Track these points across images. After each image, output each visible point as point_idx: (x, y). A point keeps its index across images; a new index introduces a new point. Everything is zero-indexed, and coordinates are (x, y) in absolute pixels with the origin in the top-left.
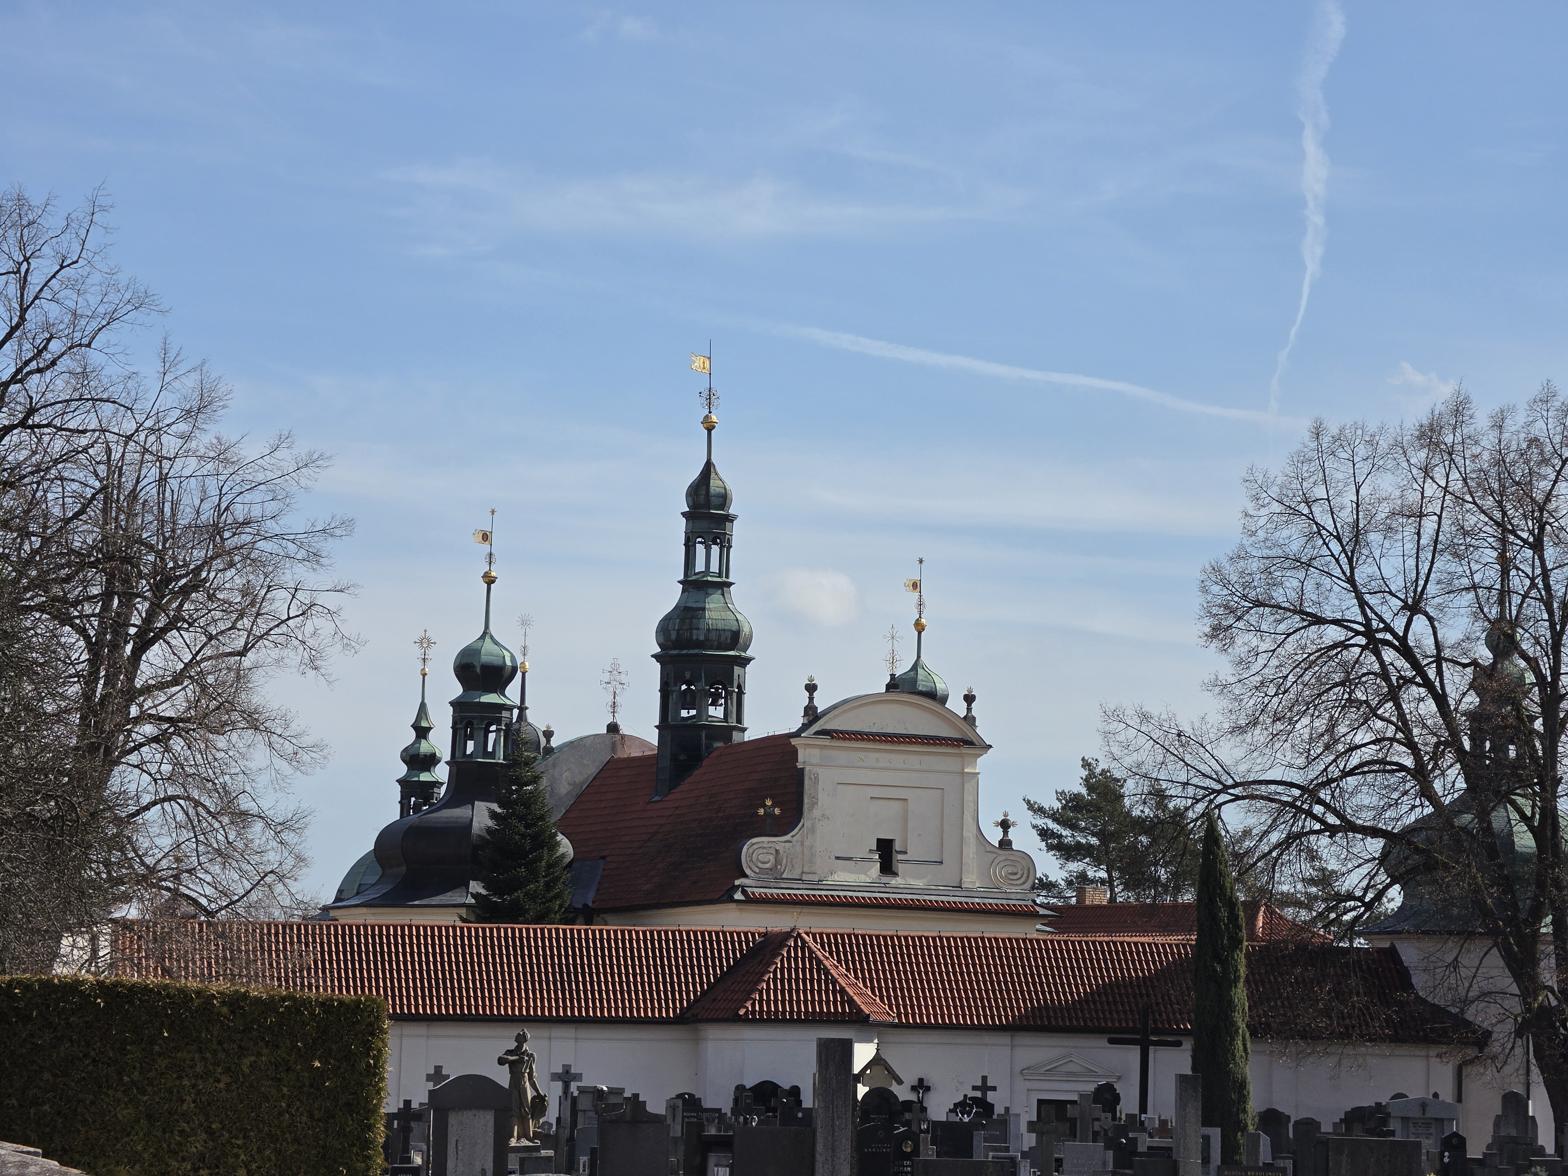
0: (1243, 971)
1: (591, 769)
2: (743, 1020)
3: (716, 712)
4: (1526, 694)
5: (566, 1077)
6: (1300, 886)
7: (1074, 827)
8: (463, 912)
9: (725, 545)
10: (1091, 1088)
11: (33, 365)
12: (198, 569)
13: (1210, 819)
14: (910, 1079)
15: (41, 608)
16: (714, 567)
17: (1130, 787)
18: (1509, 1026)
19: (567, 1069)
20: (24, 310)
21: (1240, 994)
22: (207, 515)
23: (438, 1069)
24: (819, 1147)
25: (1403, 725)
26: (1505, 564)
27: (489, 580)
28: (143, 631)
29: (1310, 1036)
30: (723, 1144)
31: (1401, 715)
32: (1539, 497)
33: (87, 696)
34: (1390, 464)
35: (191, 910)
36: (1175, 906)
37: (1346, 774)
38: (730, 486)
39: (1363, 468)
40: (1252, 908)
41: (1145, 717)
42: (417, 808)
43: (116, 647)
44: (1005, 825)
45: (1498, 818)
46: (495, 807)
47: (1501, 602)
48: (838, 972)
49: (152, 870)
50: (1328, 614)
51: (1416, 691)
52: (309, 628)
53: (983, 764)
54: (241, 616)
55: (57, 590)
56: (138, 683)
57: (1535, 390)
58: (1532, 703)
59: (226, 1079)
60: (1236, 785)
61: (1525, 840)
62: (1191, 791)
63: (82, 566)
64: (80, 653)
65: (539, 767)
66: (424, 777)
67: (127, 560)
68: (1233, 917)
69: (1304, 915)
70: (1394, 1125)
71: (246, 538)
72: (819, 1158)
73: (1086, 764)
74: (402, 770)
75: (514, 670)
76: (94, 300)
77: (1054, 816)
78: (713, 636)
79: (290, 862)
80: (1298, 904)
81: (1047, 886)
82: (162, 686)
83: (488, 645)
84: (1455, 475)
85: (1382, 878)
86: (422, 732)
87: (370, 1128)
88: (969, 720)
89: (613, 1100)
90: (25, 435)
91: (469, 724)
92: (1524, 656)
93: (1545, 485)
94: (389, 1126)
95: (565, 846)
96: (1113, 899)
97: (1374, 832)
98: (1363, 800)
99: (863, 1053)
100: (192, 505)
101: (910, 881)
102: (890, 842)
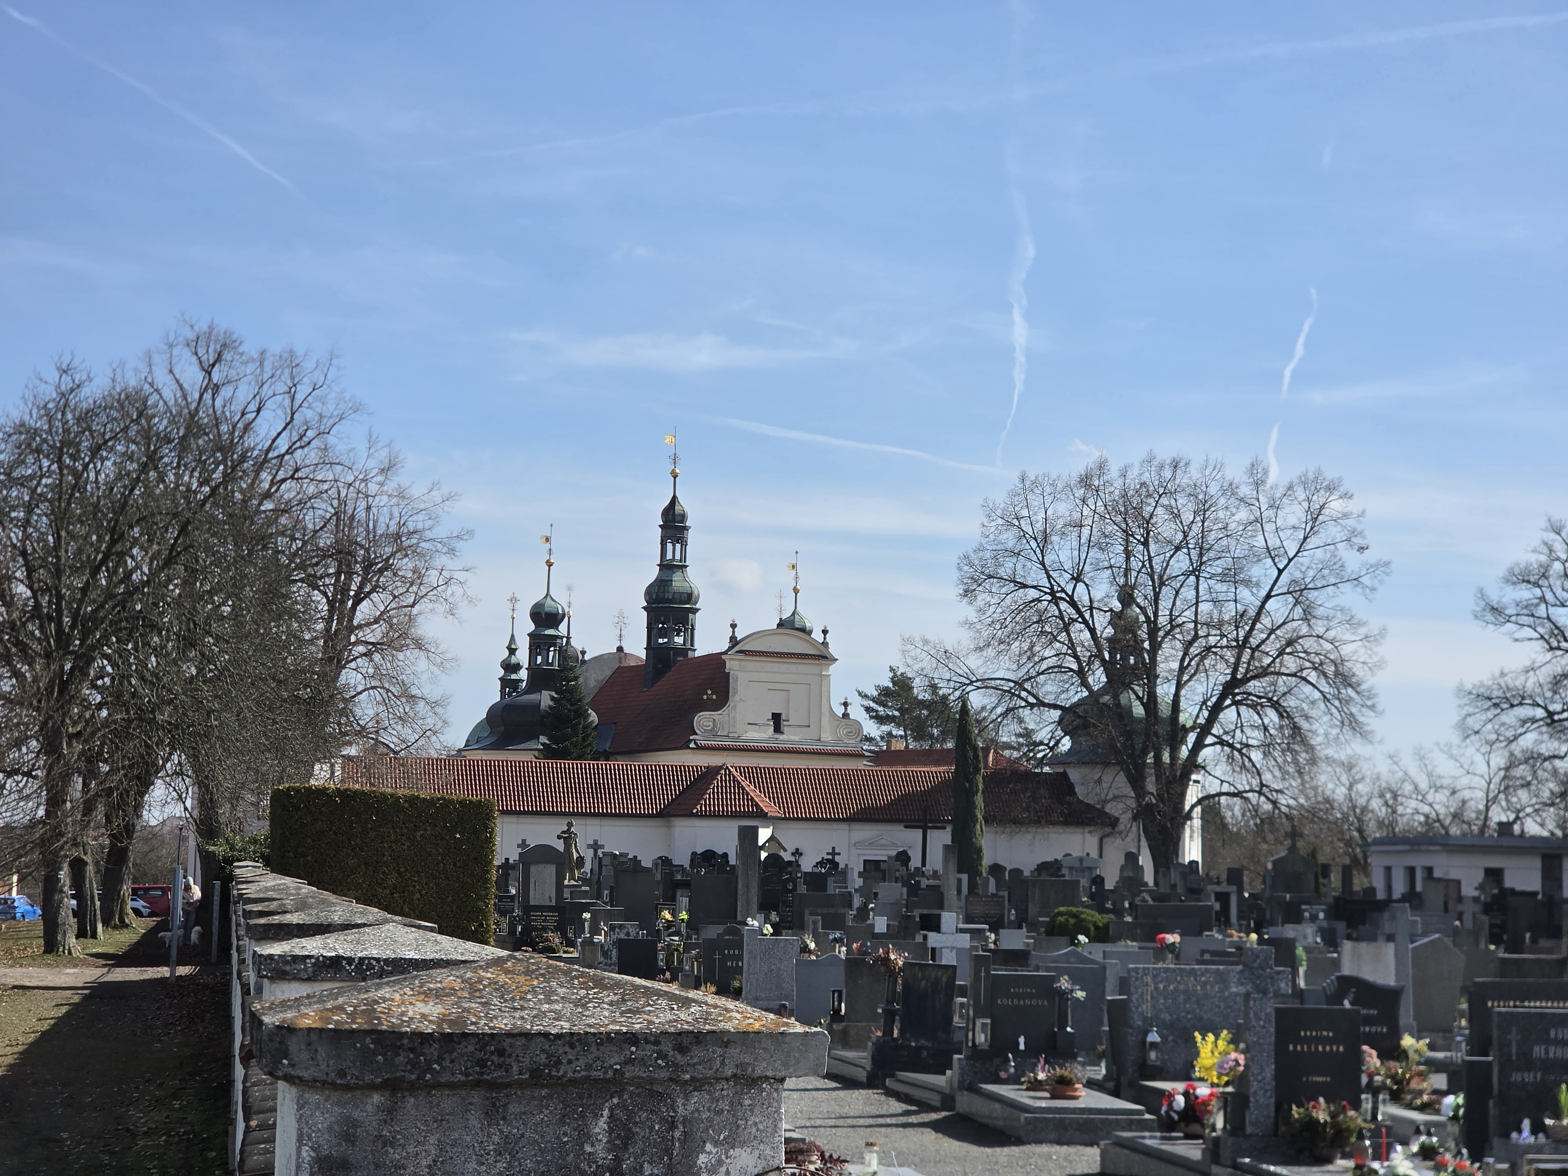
0: (981, 786)
1: (608, 673)
2: (696, 816)
3: (679, 640)
4: (1140, 627)
5: (595, 846)
6: (1013, 738)
7: (885, 706)
8: (536, 753)
9: (684, 544)
10: (894, 853)
11: (298, 444)
12: (388, 558)
13: (964, 700)
14: (791, 849)
15: (302, 580)
16: (678, 557)
17: (917, 683)
18: (1129, 815)
19: (596, 842)
20: (293, 414)
21: (979, 800)
22: (393, 528)
23: (524, 841)
24: (740, 886)
25: (1072, 645)
26: (1128, 554)
27: (550, 564)
28: (357, 593)
29: (1018, 822)
30: (685, 884)
31: (1070, 640)
32: (1147, 516)
33: (328, 630)
34: (1064, 497)
35: (385, 750)
36: (943, 750)
37: (1039, 674)
38: (687, 509)
39: (1048, 499)
40: (986, 750)
41: (926, 642)
42: (510, 694)
43: (343, 602)
44: (846, 704)
45: (1123, 699)
46: (554, 694)
47: (1126, 575)
48: (750, 788)
49: (363, 728)
50: (1030, 583)
51: (1078, 626)
52: (449, 592)
53: (833, 669)
54: (412, 585)
55: (310, 570)
56: (355, 623)
57: (1143, 455)
58: (1143, 633)
59: (407, 843)
60: (978, 680)
61: (1139, 710)
62: (952, 684)
63: (324, 557)
64: (324, 606)
65: (578, 671)
66: (514, 677)
67: (349, 553)
68: (976, 756)
69: (1016, 754)
70: (1065, 871)
71: (414, 541)
72: (739, 897)
73: (892, 669)
74: (502, 672)
75: (564, 615)
76: (331, 408)
77: (874, 700)
78: (677, 596)
79: (440, 724)
80: (1013, 748)
81: (869, 739)
82: (368, 624)
83: (549, 601)
84: (1100, 503)
85: (1059, 732)
86: (512, 651)
87: (488, 872)
88: (825, 644)
89: (622, 859)
90: (294, 483)
91: (538, 647)
92: (1139, 606)
93: (1149, 509)
94: (498, 871)
95: (593, 717)
96: (907, 746)
97: (1055, 707)
98: (1049, 688)
99: (764, 834)
100: (385, 523)
101: (791, 737)
102: (779, 715)
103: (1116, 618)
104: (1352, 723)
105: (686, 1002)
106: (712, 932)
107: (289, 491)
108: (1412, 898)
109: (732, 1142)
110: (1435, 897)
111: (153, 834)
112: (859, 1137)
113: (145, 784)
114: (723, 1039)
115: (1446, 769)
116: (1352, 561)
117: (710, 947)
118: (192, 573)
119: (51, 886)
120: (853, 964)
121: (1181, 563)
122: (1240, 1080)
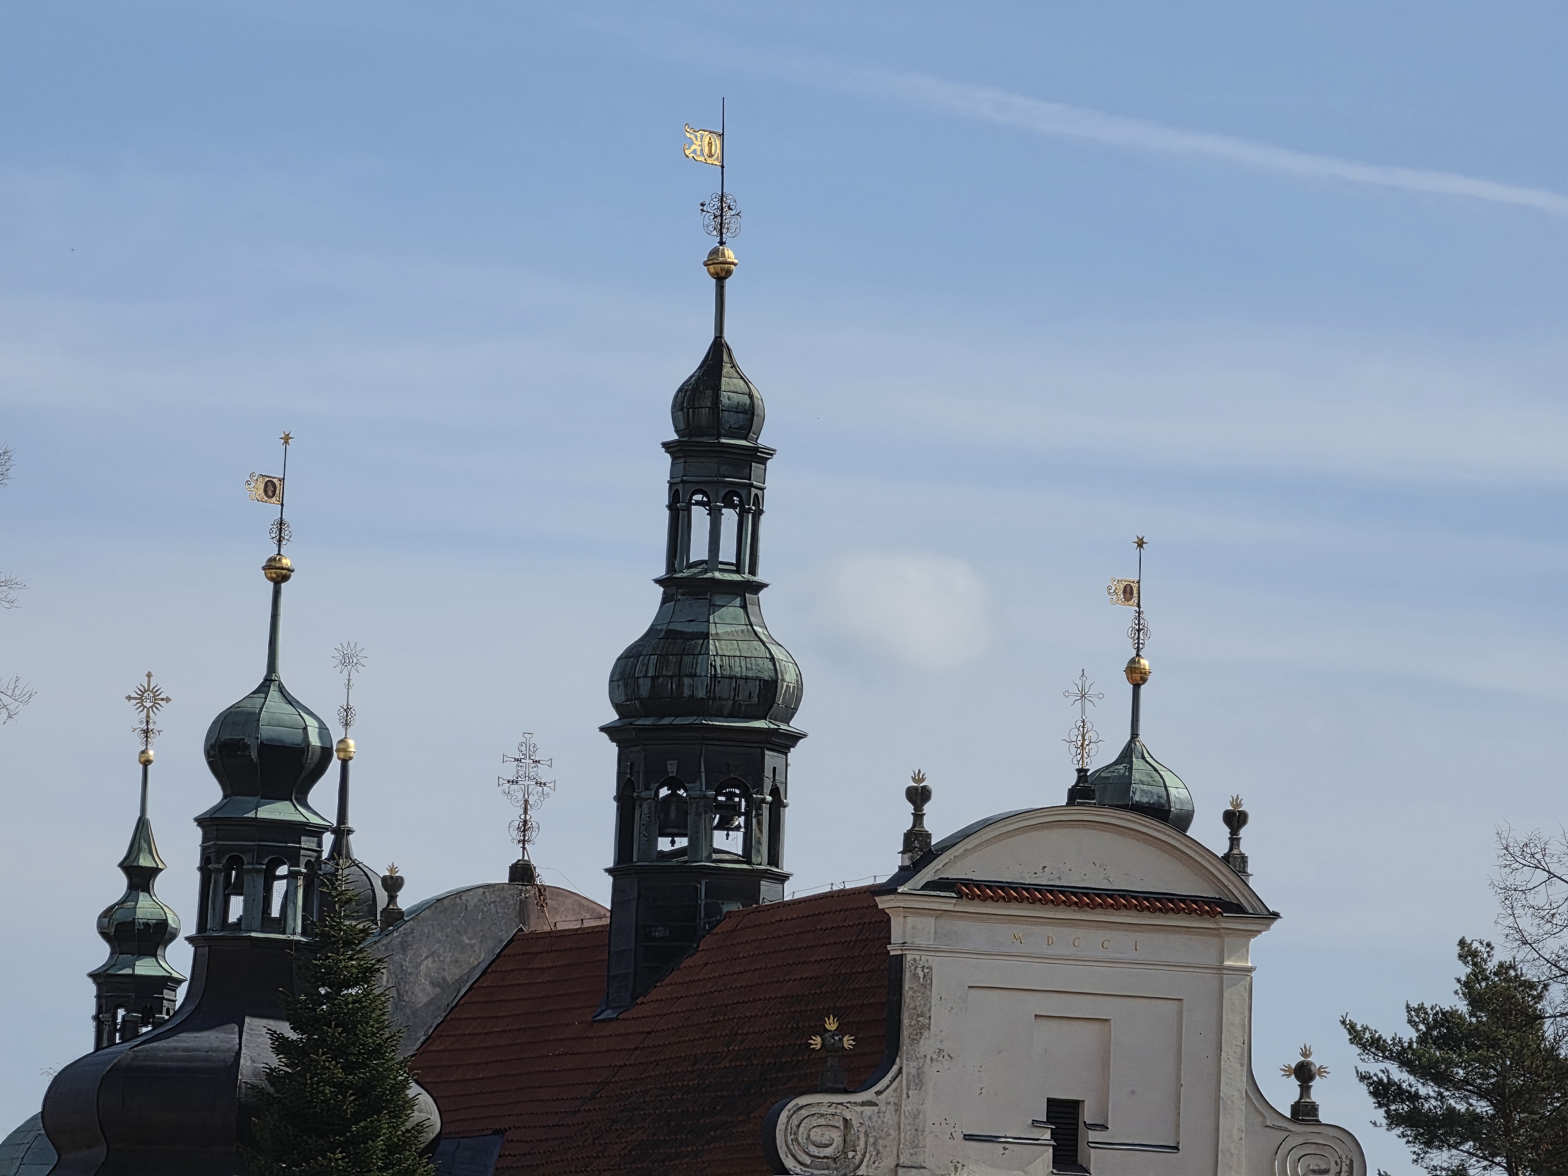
1: (478, 955)
3: (729, 842)
7: (1442, 1079)
9: (750, 508)
16: (728, 552)
17: (1555, 999)
27: (278, 575)
38: (758, 387)
42: (129, 1030)
44: (1304, 1073)
46: (285, 1029)
65: (373, 950)
66: (145, 967)
73: (1467, 952)
75: (326, 754)
77: (1402, 1058)
78: (723, 690)
83: (274, 703)
86: (140, 878)
88: (1235, 861)
91: (235, 862)
95: (425, 1109)
102: (1074, 1106)
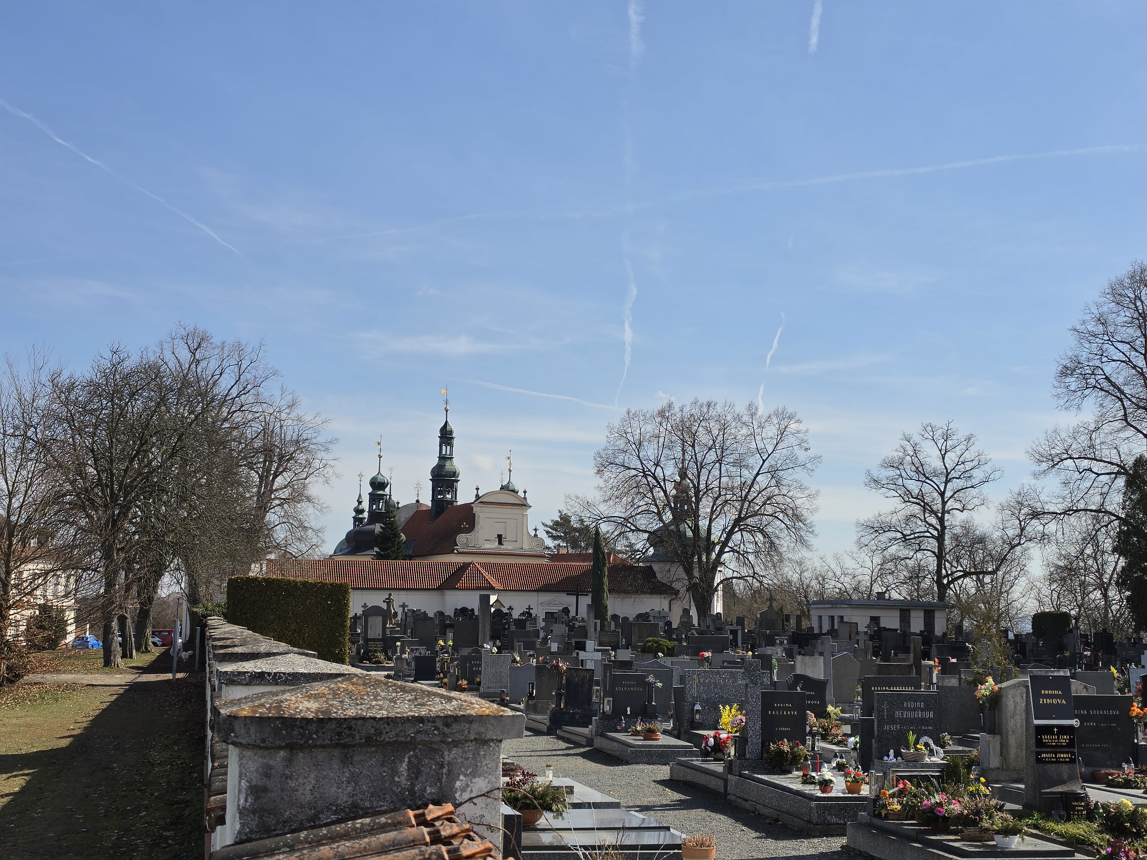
0: (606, 573)
1: (411, 514)
2: (457, 589)
3: (449, 496)
4: (690, 490)
5: (404, 606)
6: (623, 548)
7: (556, 530)
8: (372, 557)
9: (451, 446)
10: (562, 608)
11: (243, 392)
12: (292, 454)
13: (597, 528)
14: (507, 606)
15: (245, 465)
16: (448, 453)
17: (573, 518)
18: (685, 588)
19: (404, 604)
20: (240, 376)
21: (606, 580)
22: (295, 437)
23: (365, 604)
24: (480, 627)
25: (654, 499)
26: (684, 451)
27: (380, 457)
28: (275, 472)
29: (626, 592)
30: (451, 626)
31: (653, 497)
32: (694, 432)
33: (259, 492)
34: (650, 422)
35: (290, 556)
36: (586, 554)
37: (637, 514)
38: (453, 428)
39: (642, 423)
40: (609, 554)
41: (577, 497)
42: (358, 525)
43: (267, 477)
44: (536, 530)
45: (681, 527)
46: (382, 525)
47: (683, 463)
48: (486, 574)
49: (278, 544)
50: (632, 466)
51: (658, 489)
52: (326, 471)
53: (529, 511)
54: (305, 467)
55: (249, 460)
56: (274, 488)
57: (692, 400)
58: (692, 493)
59: (302, 607)
60: (605, 518)
61: (690, 534)
62: (591, 519)
63: (257, 453)
64: (257, 479)
65: (395, 513)
66: (361, 516)
67: (271, 451)
68: (604, 557)
69: (625, 556)
70: (651, 618)
71: (306, 444)
72: (480, 632)
73: (560, 512)
74: (354, 514)
75: (388, 484)
76: (261, 373)
77: (550, 527)
78: (448, 473)
79: (320, 541)
80: (623, 553)
81: (548, 548)
82: (281, 489)
83: (380, 476)
84: (669, 425)
85: (648, 545)
86: (360, 503)
87: (345, 621)
88: (525, 498)
89: (418, 613)
90: (240, 413)
91: (374, 500)
92: (689, 479)
93: (695, 428)
94: (351, 621)
95: (403, 537)
96: (568, 552)
97: (645, 531)
98: (642, 522)
99: (493, 599)
100: (290, 434)
101: (507, 547)
102: (501, 535)
103: (678, 485)
104: (801, 541)
105: (450, 699)
106: (465, 651)
107: (238, 417)
108: (833, 633)
109: (474, 774)
110: (844, 632)
111: (164, 602)
112: (543, 761)
113: (159, 575)
114: (469, 719)
115: (850, 564)
116: (802, 455)
117: (464, 660)
118: (185, 462)
119: (107, 631)
120: (540, 669)
121: (712, 456)
122: (744, 730)
